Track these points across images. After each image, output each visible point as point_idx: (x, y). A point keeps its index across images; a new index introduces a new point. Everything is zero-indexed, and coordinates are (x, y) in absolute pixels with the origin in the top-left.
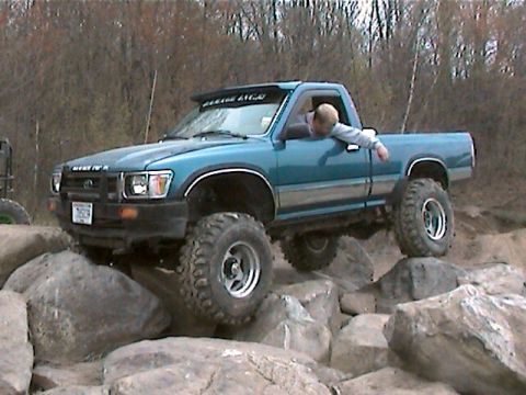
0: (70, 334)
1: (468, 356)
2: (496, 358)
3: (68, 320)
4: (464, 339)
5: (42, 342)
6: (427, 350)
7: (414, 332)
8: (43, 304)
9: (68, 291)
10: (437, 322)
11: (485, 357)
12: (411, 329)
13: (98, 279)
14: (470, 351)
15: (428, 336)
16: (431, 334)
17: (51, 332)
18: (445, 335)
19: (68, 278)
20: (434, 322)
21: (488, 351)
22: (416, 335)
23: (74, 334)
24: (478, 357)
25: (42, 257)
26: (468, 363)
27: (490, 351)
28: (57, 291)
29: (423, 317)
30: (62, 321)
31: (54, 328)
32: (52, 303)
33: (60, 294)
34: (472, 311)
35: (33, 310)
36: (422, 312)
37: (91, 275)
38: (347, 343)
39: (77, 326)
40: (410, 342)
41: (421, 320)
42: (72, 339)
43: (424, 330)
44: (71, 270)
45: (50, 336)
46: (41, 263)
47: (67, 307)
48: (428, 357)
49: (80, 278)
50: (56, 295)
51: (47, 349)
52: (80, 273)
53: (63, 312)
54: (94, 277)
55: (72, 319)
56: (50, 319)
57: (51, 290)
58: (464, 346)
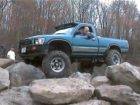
0: (20, 81)
1: (128, 77)
2: (135, 77)
3: (20, 77)
4: (126, 72)
5: (13, 83)
6: (117, 77)
7: (113, 72)
8: (13, 73)
9: (20, 70)
10: (119, 69)
11: (132, 77)
12: (112, 71)
13: (28, 67)
14: (128, 75)
15: (117, 73)
16: (117, 72)
17: (15, 80)
18: (121, 72)
19: (20, 67)
20: (118, 69)
21: (133, 75)
22: (113, 73)
23: (21, 81)
24: (130, 77)
25: (13, 64)
26: (128, 79)
27: (134, 75)
28: (17, 70)
29: (115, 68)
30: (18, 77)
31: (16, 79)
32: (16, 72)
33: (18, 70)
34: (128, 66)
35: (11, 74)
36: (115, 67)
37: (26, 66)
38: (95, 81)
39: (22, 79)
40: (112, 75)
41: (115, 69)
42: (21, 82)
43: (116, 71)
44: (21, 65)
45: (15, 81)
46: (13, 66)
47: (20, 74)
48: (117, 79)
49: (23, 67)
50: (17, 71)
51: (14, 85)
52: (23, 66)
53: (19, 75)
54: (27, 67)
55: (21, 77)
56: (15, 77)
57: (16, 69)
58: (127, 74)
